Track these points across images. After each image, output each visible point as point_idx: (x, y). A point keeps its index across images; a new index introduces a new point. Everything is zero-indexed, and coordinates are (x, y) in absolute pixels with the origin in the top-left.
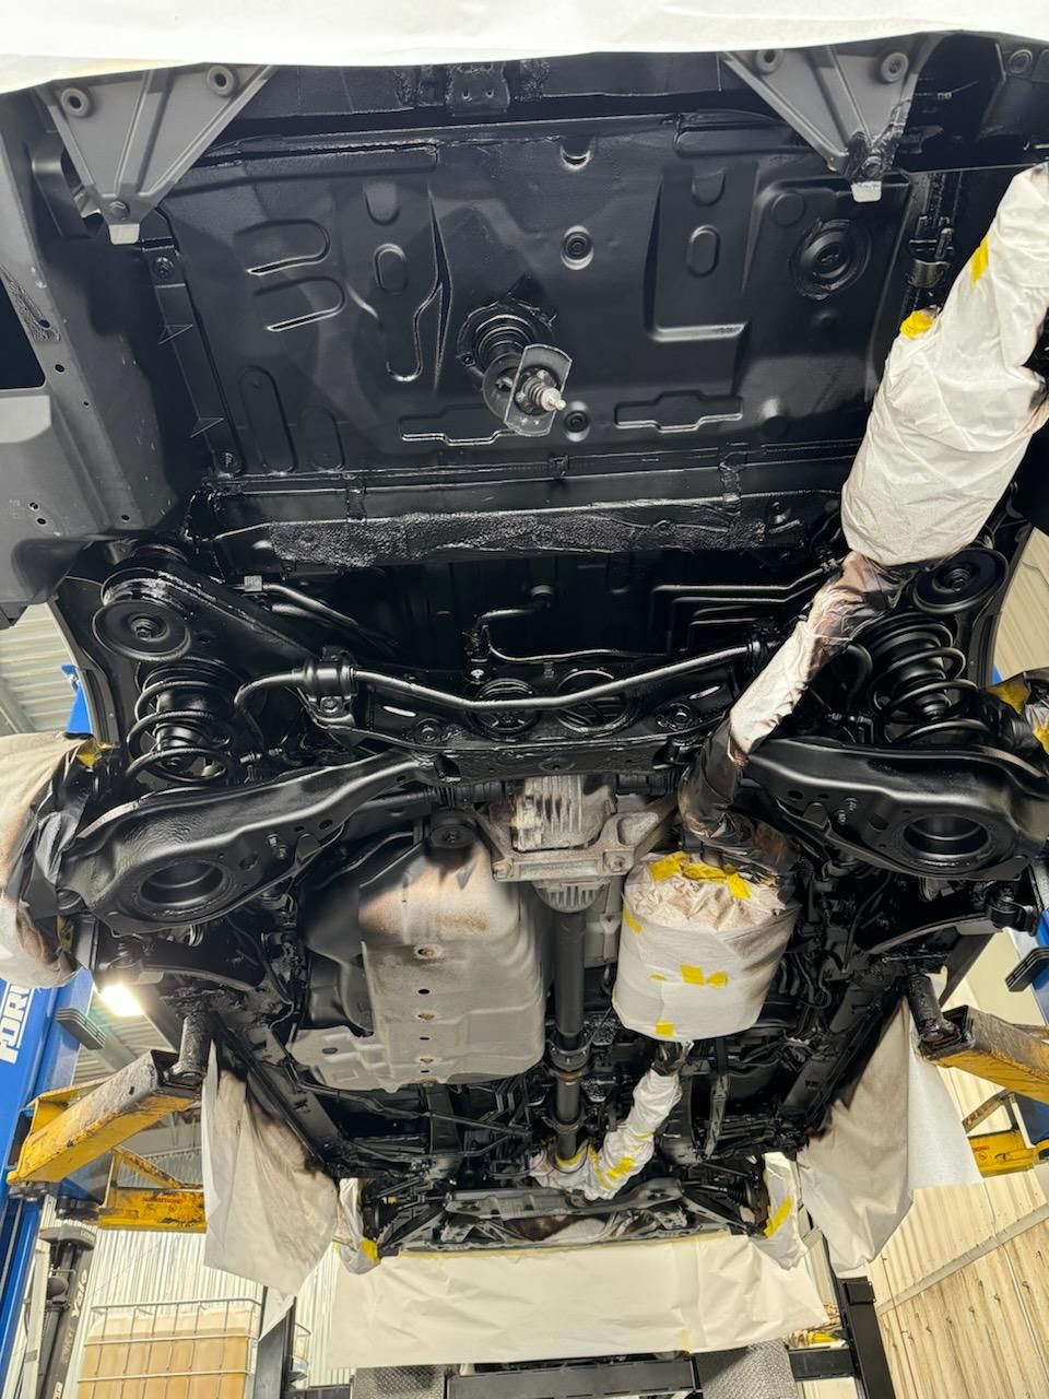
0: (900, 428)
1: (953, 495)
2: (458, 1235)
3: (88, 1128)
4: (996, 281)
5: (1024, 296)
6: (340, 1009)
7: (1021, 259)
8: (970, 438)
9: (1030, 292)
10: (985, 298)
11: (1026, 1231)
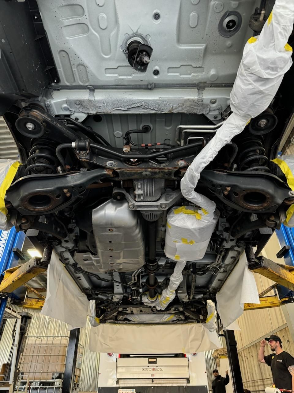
0: (246, 71)
1: (260, 92)
2: (122, 318)
3: (18, 277)
4: (274, 23)
5: (282, 28)
6: (88, 247)
7: (281, 16)
8: (266, 74)
9: (283, 27)
10: (271, 30)
11: (280, 331)
